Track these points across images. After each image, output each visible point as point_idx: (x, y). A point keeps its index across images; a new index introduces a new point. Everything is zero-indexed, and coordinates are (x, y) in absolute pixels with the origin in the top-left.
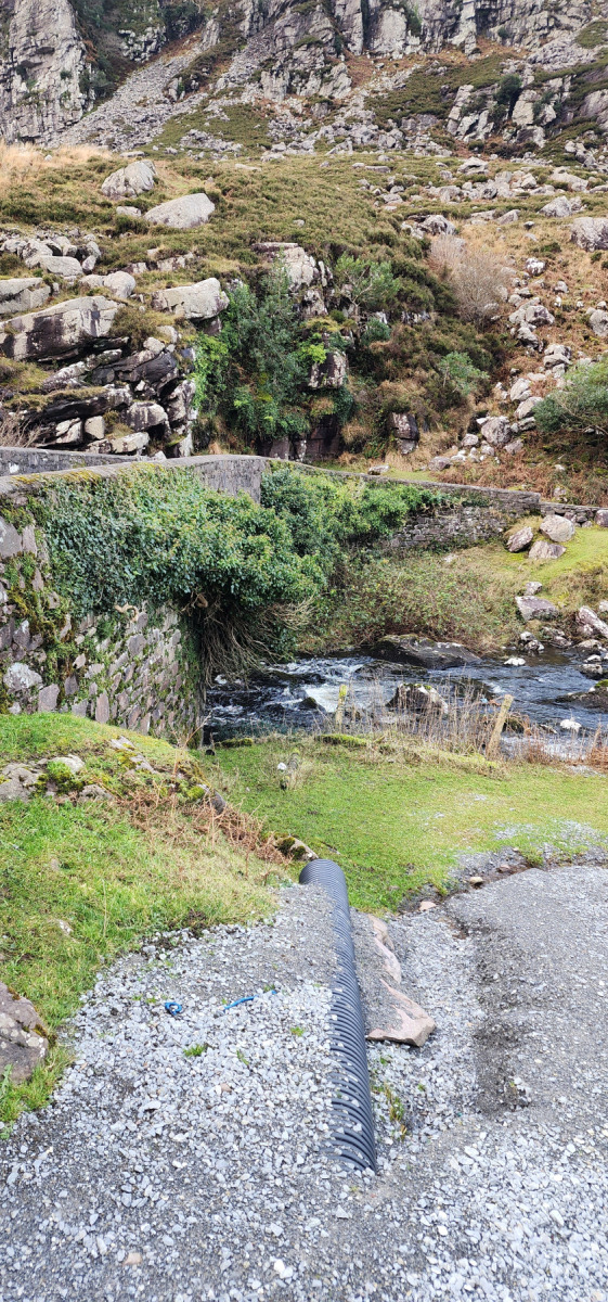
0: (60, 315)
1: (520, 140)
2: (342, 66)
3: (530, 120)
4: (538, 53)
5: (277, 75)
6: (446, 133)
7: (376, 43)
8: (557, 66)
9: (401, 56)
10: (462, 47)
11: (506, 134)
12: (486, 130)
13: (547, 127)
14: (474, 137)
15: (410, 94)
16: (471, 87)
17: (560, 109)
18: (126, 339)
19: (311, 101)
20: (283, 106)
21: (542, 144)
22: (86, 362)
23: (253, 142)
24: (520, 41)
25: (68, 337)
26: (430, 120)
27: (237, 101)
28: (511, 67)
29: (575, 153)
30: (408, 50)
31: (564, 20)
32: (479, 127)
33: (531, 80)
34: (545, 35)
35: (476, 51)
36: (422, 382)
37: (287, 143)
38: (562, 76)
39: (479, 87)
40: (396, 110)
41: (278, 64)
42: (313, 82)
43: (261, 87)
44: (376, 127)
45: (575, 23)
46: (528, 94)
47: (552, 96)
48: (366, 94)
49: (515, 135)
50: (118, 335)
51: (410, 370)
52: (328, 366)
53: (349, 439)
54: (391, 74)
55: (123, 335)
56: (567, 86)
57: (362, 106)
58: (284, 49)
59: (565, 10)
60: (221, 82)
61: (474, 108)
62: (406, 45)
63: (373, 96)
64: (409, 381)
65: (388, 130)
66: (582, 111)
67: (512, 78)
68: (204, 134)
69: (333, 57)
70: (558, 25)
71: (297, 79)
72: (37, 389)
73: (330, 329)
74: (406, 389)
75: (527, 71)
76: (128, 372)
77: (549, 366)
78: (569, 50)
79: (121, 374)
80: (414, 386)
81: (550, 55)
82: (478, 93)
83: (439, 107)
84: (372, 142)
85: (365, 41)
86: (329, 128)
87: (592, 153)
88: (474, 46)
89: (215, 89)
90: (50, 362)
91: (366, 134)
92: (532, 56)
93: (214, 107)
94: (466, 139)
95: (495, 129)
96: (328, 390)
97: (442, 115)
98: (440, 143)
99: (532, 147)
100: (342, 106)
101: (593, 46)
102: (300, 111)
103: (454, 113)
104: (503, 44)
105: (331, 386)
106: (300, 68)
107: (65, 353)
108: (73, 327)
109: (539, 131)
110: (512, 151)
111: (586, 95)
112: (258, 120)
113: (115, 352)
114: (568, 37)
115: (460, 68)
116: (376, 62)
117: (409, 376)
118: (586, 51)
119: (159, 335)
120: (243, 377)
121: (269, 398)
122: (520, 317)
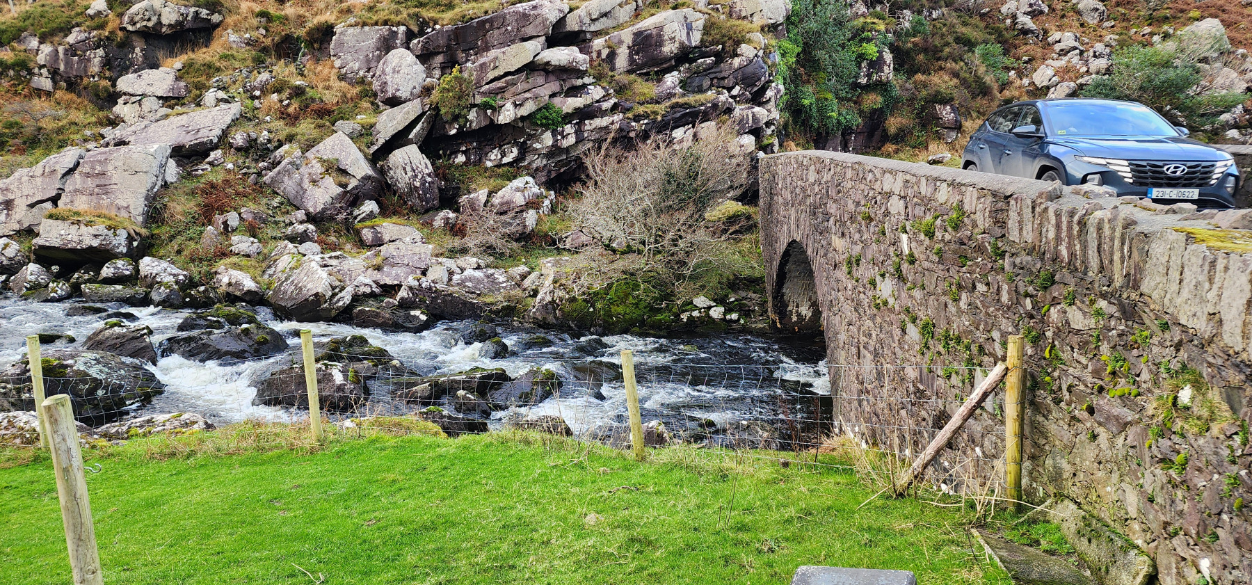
0: (661, 28)
18: (720, 47)
22: (680, 72)
25: (669, 49)
36: (955, 75)
50: (712, 43)
51: (941, 63)
52: (877, 64)
53: (892, 130)
55: (718, 43)
64: (941, 73)
72: (652, 99)
73: (878, 28)
74: (941, 81)
76: (724, 78)
77: (1063, 53)
79: (716, 81)
80: (946, 78)
90: (647, 74)
96: (877, 85)
105: (880, 81)
107: (662, 64)
108: (672, 39)
113: (709, 60)
117: (941, 68)
119: (749, 42)
120: (805, 77)
121: (830, 96)
122: (1013, 9)
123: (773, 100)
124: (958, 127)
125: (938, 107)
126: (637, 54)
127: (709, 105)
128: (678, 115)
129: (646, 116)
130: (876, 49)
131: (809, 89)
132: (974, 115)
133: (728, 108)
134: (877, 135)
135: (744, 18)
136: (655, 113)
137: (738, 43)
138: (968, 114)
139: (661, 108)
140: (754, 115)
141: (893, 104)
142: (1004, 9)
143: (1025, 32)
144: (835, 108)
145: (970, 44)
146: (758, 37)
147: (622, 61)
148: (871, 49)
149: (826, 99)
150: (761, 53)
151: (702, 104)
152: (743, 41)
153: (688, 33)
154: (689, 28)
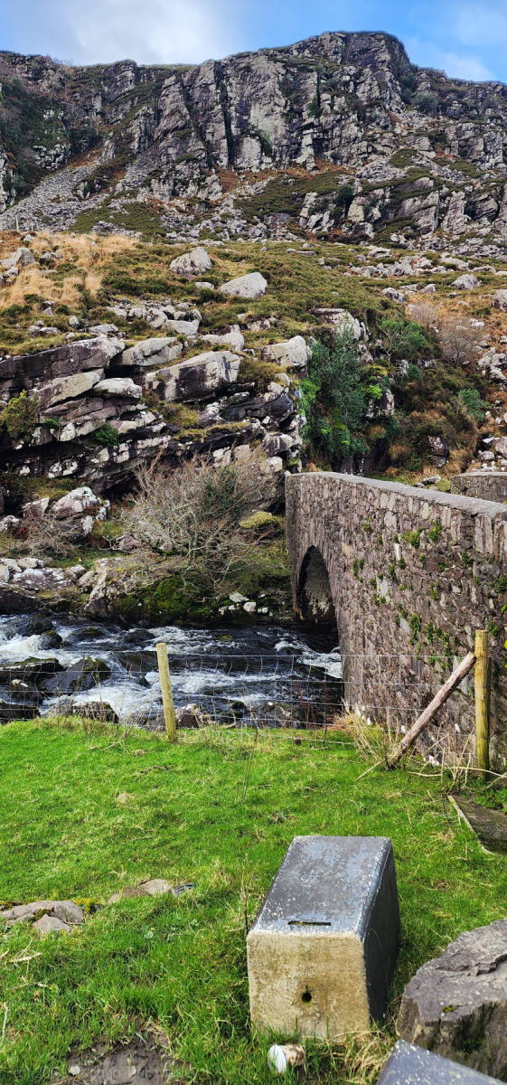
1: (355, 232)
2: (214, 177)
3: (361, 217)
4: (362, 171)
5: (164, 183)
6: (299, 226)
7: (239, 161)
8: (378, 180)
9: (258, 171)
10: (304, 165)
11: (345, 228)
12: (329, 225)
13: (374, 224)
14: (320, 230)
15: (270, 198)
16: (315, 194)
17: (383, 210)
18: (253, 384)
19: (191, 202)
20: (170, 205)
21: (372, 235)
22: (220, 402)
23: (150, 231)
24: (347, 162)
25: (210, 383)
26: (285, 217)
27: (133, 200)
28: (344, 180)
29: (398, 242)
30: (263, 167)
31: (379, 148)
32: (323, 223)
33: (360, 189)
34: (365, 158)
35: (315, 168)
36: (444, 413)
37: (177, 232)
38: (383, 187)
39: (321, 194)
40: (259, 209)
41: (165, 174)
42: (192, 188)
43: (152, 190)
44: (245, 221)
45: (387, 150)
46: (359, 200)
47: (377, 201)
48: (234, 197)
49: (351, 228)
50: (247, 381)
51: (433, 403)
52: (381, 402)
53: (394, 456)
54: (252, 184)
55: (251, 381)
56: (388, 194)
57: (232, 206)
58: (168, 163)
59: (379, 141)
60: (119, 186)
61: (318, 209)
62: (261, 163)
63: (240, 199)
64: (432, 411)
65: (256, 224)
66: (400, 212)
67: (346, 188)
68: (110, 225)
69: (207, 170)
70: (375, 151)
71: (179, 185)
72: (196, 424)
73: (382, 373)
74: (433, 418)
75: (356, 183)
76: (256, 410)
78: (385, 169)
79: (250, 411)
80: (437, 415)
81: (372, 172)
82: (321, 198)
83: (291, 208)
84: (244, 232)
85: (229, 159)
86: (209, 222)
87: (411, 242)
88: (314, 165)
89: (114, 191)
90: (192, 403)
91: (239, 226)
92: (358, 173)
93: (116, 204)
94: (314, 231)
95: (336, 224)
96: (381, 419)
97: (295, 213)
98: (295, 234)
99: (365, 238)
100: (216, 206)
101: (403, 167)
102: (184, 208)
103: (304, 213)
104: (335, 164)
105: (384, 416)
106: (182, 177)
107: (204, 396)
108: (213, 376)
109: (369, 226)
110: (350, 240)
111: (402, 201)
112: (152, 216)
113: (244, 394)
114: (383, 160)
115: (305, 180)
116: (239, 174)
117: (432, 407)
118: (398, 170)
119: (277, 380)
120: (323, 411)
121: (343, 427)
122: (488, 362)
123: (297, 428)
124: (446, 455)
125: (430, 438)
126: (183, 386)
127: (244, 431)
128: (218, 438)
129: (190, 438)
130: (380, 390)
131: (326, 421)
132: (459, 446)
133: (260, 434)
134: (382, 460)
135: (273, 361)
136: (199, 436)
137: (268, 381)
138: (454, 445)
139: (204, 432)
140: (281, 440)
141: (395, 435)
142: (480, 362)
143: (497, 381)
144: (348, 437)
145: (454, 389)
146: (284, 376)
147: (170, 392)
148: (377, 390)
149: (341, 430)
150: (287, 390)
151: (239, 430)
152: (273, 380)
153: (226, 372)
154: (228, 367)
